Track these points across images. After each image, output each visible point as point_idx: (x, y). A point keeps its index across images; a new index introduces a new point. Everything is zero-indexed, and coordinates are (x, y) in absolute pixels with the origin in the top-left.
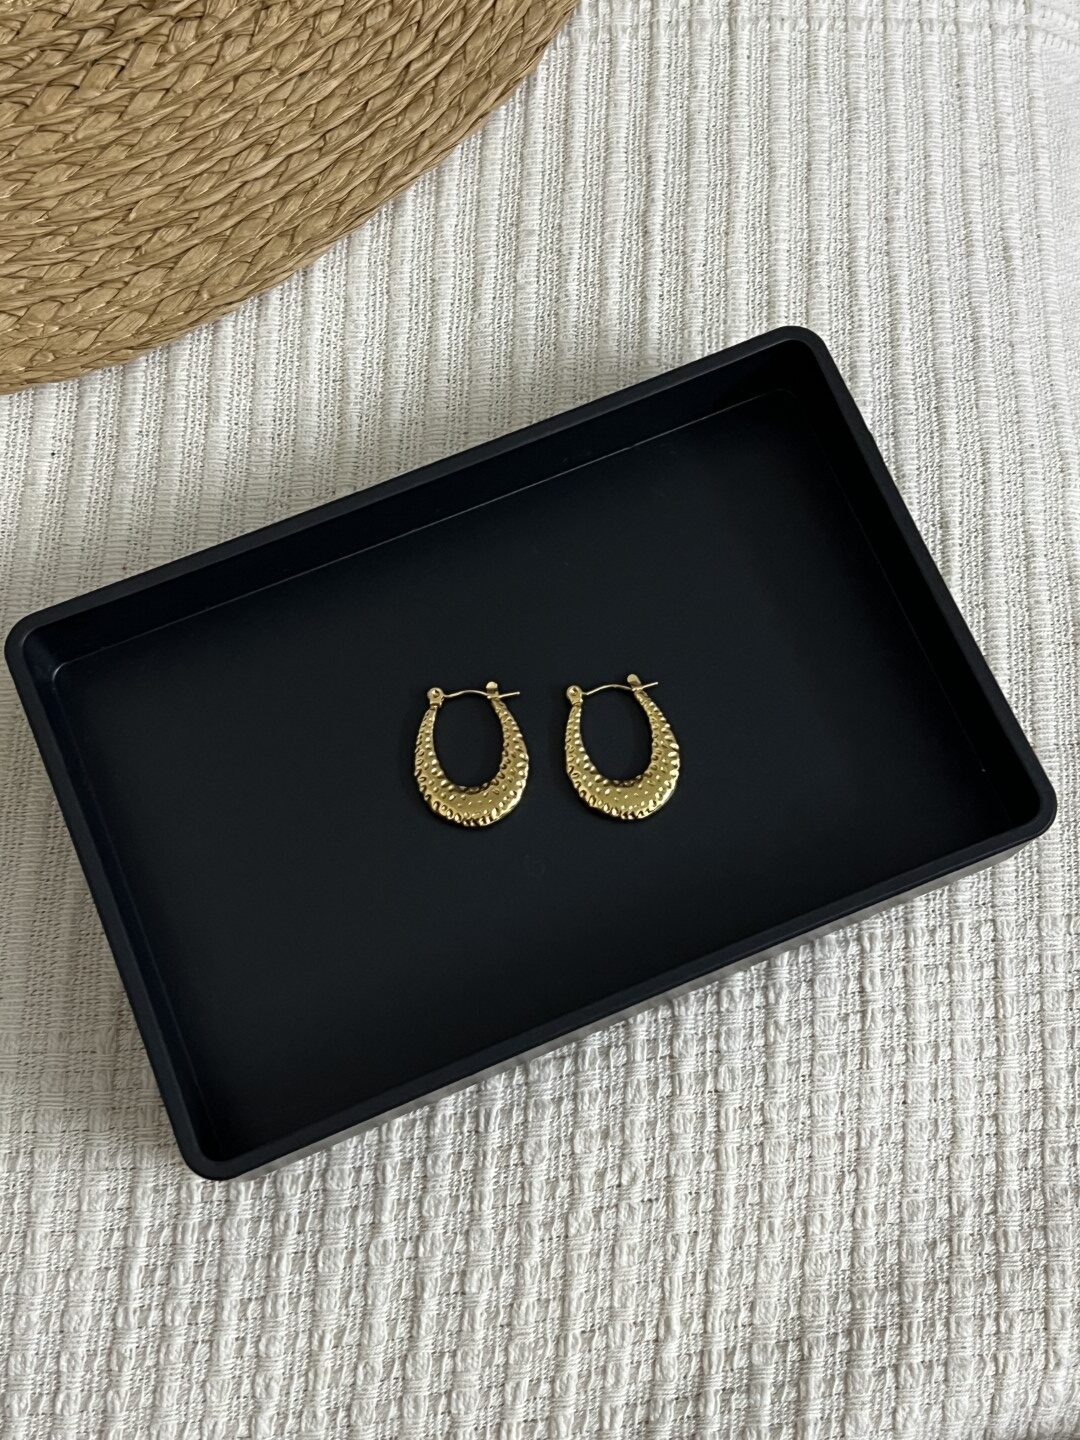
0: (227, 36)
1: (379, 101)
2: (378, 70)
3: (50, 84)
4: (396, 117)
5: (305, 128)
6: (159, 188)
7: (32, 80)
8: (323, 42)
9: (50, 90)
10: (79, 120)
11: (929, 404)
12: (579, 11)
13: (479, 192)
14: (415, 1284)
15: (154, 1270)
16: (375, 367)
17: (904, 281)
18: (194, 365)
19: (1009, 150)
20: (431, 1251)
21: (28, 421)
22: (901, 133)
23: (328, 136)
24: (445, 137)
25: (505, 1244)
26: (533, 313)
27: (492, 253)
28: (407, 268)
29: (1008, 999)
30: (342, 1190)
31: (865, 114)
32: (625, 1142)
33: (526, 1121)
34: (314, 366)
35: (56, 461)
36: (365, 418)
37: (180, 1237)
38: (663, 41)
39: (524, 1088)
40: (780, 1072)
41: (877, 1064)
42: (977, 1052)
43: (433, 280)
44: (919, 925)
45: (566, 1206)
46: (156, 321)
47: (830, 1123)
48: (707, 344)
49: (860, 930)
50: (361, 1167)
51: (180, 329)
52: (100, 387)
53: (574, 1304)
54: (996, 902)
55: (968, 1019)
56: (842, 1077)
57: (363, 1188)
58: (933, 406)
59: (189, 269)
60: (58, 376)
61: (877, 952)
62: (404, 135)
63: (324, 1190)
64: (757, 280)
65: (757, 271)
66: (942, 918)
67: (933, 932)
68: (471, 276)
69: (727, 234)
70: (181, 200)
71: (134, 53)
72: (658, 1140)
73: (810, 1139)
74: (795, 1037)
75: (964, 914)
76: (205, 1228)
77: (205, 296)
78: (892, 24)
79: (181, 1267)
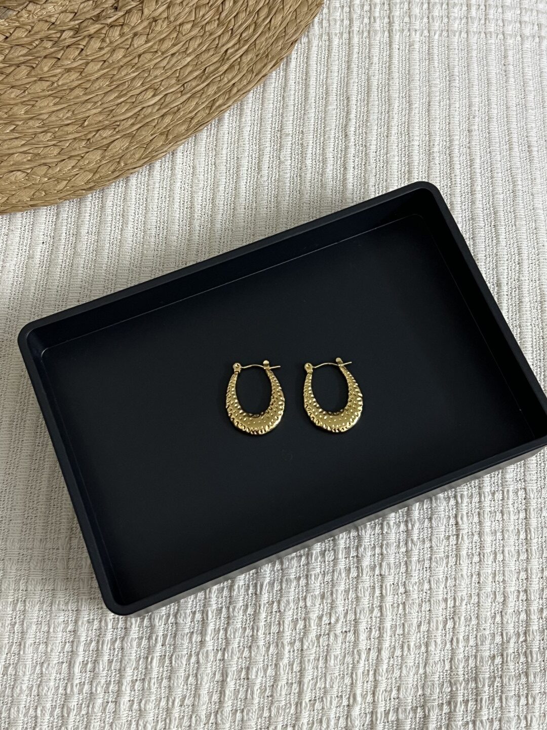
0: (135, 34)
1: (212, 68)
2: (211, 53)
3: (45, 57)
4: (220, 76)
5: (174, 81)
6: (100, 110)
7: (37, 55)
8: (184, 38)
9: (45, 60)
10: (60, 76)
11: (491, 224)
12: (313, 25)
13: (261, 114)
14: (222, 674)
15: (87, 664)
16: (208, 201)
17: (478, 161)
18: (116, 199)
19: (531, 97)
20: (231, 656)
21: (31, 226)
22: (476, 88)
23: (185, 85)
24: (245, 86)
25: (270, 653)
26: (288, 175)
27: (268, 144)
28: (224, 152)
29: (532, 530)
30: (186, 623)
31: (457, 78)
32: (333, 601)
33: (281, 588)
34: (177, 200)
35: (44, 246)
36: (202, 227)
37: (101, 646)
38: (356, 40)
39: (281, 571)
40: (414, 566)
41: (465, 562)
42: (516, 556)
43: (238, 158)
44: (486, 490)
45: (302, 634)
46: (97, 176)
47: (440, 594)
48: (377, 192)
49: (456, 492)
50: (195, 612)
51: (109, 181)
52: (68, 209)
53: (306, 686)
54: (526, 479)
55: (511, 539)
56: (446, 569)
57: (196, 623)
58: (493, 224)
59: (115, 150)
60: (46, 203)
61: (465, 504)
62: (224, 85)
63: (176, 623)
64: (403, 160)
65: (403, 155)
66: (498, 487)
67: (493, 494)
68: (257, 156)
69: (387, 137)
70: (111, 116)
71: (88, 43)
72: (350, 600)
73: (429, 601)
74: (422, 547)
75: (510, 485)
76: (114, 642)
77: (122, 164)
78: (471, 35)
79: (101, 663)
